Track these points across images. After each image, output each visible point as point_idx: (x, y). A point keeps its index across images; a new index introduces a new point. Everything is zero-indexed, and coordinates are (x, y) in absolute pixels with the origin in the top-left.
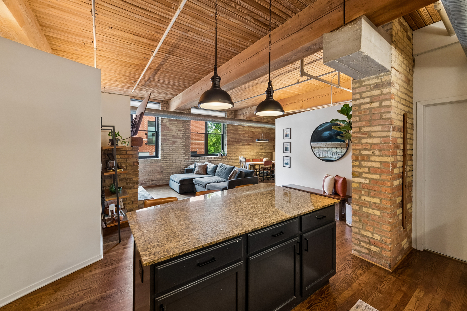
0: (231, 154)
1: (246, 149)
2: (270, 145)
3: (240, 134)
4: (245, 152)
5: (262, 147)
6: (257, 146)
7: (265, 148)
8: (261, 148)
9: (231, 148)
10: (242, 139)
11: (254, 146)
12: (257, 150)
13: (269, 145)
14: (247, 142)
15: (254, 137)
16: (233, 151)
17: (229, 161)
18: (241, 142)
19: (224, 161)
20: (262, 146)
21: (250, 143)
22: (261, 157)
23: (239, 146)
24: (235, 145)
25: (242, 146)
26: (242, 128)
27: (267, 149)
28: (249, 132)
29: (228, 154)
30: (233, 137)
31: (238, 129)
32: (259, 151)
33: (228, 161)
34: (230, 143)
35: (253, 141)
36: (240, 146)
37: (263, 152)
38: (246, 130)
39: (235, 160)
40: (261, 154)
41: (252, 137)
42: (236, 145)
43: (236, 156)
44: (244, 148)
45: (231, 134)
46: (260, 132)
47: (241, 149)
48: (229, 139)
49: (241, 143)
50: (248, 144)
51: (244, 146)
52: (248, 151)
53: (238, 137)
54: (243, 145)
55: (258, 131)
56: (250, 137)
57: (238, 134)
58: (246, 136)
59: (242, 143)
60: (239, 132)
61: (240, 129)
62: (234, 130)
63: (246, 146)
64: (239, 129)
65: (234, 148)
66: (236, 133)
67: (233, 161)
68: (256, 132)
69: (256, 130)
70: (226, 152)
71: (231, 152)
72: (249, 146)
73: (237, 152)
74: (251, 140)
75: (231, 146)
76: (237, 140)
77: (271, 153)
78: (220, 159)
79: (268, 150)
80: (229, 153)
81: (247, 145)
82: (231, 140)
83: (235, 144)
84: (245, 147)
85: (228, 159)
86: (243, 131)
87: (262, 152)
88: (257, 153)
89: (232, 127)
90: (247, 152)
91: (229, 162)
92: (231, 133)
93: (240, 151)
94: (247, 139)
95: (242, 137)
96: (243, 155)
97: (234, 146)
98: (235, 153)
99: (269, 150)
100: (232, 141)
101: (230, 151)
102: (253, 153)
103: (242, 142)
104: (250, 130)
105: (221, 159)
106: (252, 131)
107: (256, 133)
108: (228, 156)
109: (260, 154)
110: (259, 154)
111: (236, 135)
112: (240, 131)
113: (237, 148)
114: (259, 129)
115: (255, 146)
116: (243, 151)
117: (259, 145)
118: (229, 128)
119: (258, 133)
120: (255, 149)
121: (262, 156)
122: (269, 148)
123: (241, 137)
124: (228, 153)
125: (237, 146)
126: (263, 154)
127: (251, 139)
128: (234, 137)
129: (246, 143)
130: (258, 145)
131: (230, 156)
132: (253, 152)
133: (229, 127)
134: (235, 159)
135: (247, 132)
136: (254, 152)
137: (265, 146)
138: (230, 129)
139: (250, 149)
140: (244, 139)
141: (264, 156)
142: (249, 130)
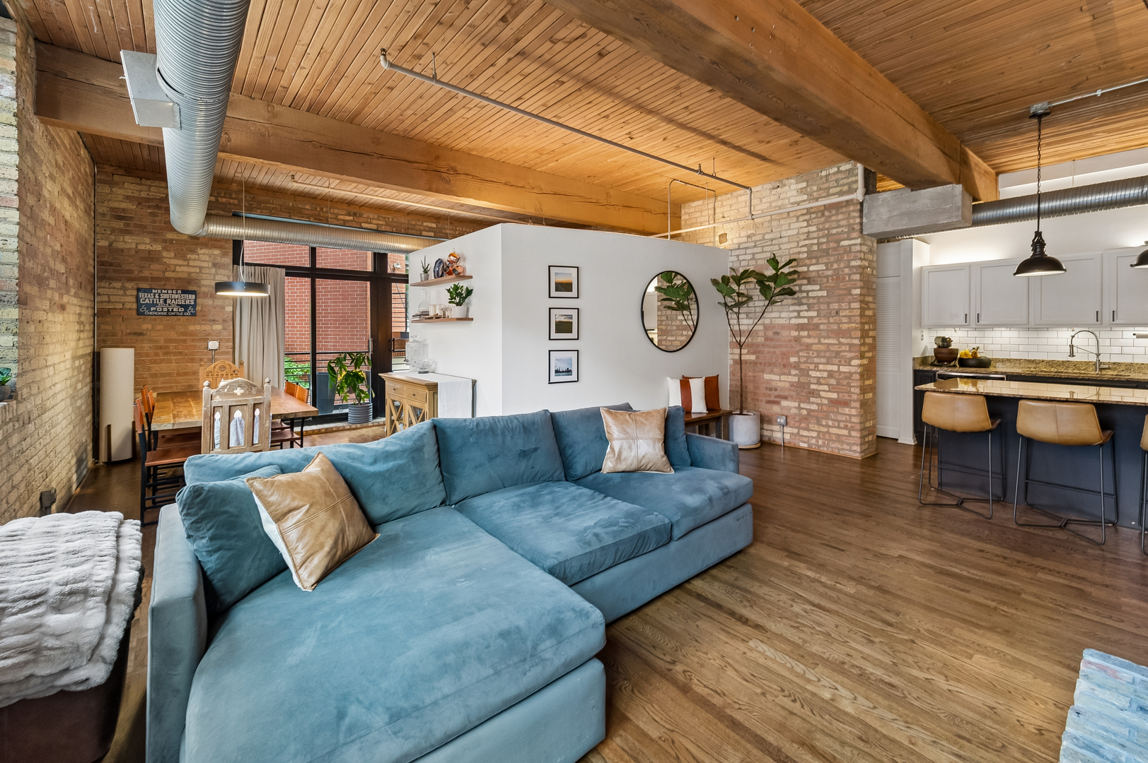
5: (80, 323)
6: (74, 318)
7: (84, 327)
8: (79, 331)
12: (74, 344)
14: (59, 290)
21: (64, 299)
23: (45, 317)
27: (85, 334)
28: (62, 223)
32: (76, 348)
35: (67, 286)
37: (82, 352)
45: (27, 219)
48: (24, 258)
50: (61, 301)
53: (41, 247)
55: (75, 226)
57: (42, 223)
59: (50, 295)
68: (72, 227)
74: (65, 280)
77: (90, 354)
79: (87, 342)
92: (28, 211)
94: (59, 266)
100: (29, 276)
104: (63, 212)
106: (66, 222)
108: (19, 396)
109: (78, 368)
111: (37, 232)
115: (71, 318)
117: (77, 310)
118: (23, 166)
120: (70, 336)
121: (80, 377)
122: (88, 327)
127: (64, 270)
130: (76, 314)
133: (22, 156)
135: (57, 224)
137: (84, 319)
142: (62, 209)
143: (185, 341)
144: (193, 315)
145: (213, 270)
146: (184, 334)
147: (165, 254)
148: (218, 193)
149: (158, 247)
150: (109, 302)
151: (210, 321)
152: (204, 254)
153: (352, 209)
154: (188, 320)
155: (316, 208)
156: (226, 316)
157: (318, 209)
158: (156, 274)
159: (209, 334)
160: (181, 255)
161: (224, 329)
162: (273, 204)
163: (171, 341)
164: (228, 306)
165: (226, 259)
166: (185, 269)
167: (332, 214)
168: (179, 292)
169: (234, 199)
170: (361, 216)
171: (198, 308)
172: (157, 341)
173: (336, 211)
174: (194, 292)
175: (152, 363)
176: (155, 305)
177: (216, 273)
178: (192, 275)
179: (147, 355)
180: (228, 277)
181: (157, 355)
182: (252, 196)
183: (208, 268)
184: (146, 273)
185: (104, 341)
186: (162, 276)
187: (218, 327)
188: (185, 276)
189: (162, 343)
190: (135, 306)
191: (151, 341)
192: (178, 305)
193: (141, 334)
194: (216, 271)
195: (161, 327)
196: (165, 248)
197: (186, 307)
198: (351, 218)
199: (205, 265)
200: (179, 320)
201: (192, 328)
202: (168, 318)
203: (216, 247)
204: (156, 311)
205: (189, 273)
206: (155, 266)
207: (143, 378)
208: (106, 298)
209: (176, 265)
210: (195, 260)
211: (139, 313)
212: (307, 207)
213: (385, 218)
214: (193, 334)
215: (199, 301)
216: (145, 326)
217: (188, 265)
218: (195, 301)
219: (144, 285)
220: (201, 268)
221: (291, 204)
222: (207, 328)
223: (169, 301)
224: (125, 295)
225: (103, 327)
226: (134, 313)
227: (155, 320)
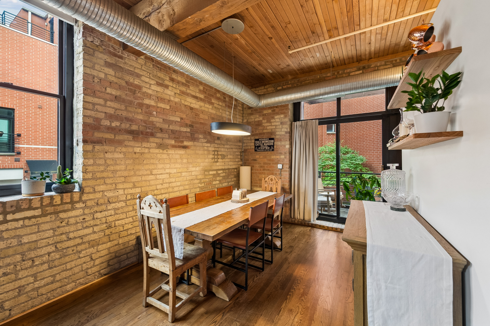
0: (108, 181)
1: (172, 161)
2: (234, 150)
3: (148, 106)
4: (167, 171)
5: (218, 155)
6: (206, 152)
7: (223, 157)
8: (214, 158)
9: (108, 155)
10: (158, 125)
11: (197, 152)
12: (206, 164)
13: (231, 150)
14: (176, 139)
15: (197, 125)
16: (118, 168)
17: (96, 209)
18: (152, 135)
19: (62, 215)
20: (217, 151)
21: (186, 143)
22: (214, 183)
23: (146, 151)
24: (126, 146)
25: (157, 151)
26: (159, 89)
27: (227, 160)
28: (183, 108)
29: (90, 183)
30: (119, 113)
31: (140, 87)
32: (211, 166)
33: (87, 211)
34: (98, 135)
35: (193, 138)
36: (151, 150)
37: (220, 168)
38: (172, 99)
39: (125, 201)
40: (215, 172)
41: (191, 126)
42: (132, 143)
43: (135, 187)
44: (165, 156)
45: (106, 100)
46: (211, 114)
47: (152, 161)
48: (98, 120)
49: (152, 139)
50: (180, 144)
51: (165, 151)
52: (178, 166)
53: (140, 117)
54: (161, 146)
55: (208, 112)
56: (186, 125)
57: (141, 105)
58: (172, 118)
59: (157, 140)
60: (147, 101)
61: (150, 92)
62: (120, 88)
63: (171, 151)
64: (144, 90)
65: (121, 156)
66: (131, 103)
67: (115, 209)
68: (203, 112)
69: (203, 108)
70: (78, 175)
71: (105, 174)
72: (182, 152)
73: (139, 170)
74: (189, 135)
75: (106, 148)
76: (134, 127)
77: (236, 169)
78: (30, 208)
79: (230, 163)
80: (94, 179)
81: (174, 147)
82: (106, 123)
83: (126, 143)
84: (168, 155)
85: (89, 203)
86: (162, 100)
87: (218, 168)
88: (206, 171)
89: (110, 71)
90: (175, 171)
91: (98, 215)
92: (108, 97)
93: (151, 167)
94: (177, 128)
95: (157, 120)
96: (163, 179)
97: (124, 150)
98: (126, 174)
99: (232, 163)
100: (110, 129)
101: (102, 168)
102: (193, 173)
103: (159, 135)
104: (186, 103)
105: (37, 212)
106: (192, 109)
107: (201, 116)
108: (87, 190)
109: (214, 175)
110: (211, 173)
111: (129, 109)
112: (149, 96)
113: (137, 156)
114: (211, 107)
115: (200, 152)
116: (160, 166)
117: (210, 149)
118: (95, 73)
119: (207, 118)
120: (199, 160)
121: (218, 178)
122: (231, 157)
123: (152, 119)
124: (89, 176)
125: (137, 150)
126: (219, 172)
127: (188, 130)
128: (125, 114)
129: (173, 142)
130: (208, 151)
131: (102, 188)
132: (194, 169)
133: (93, 68)
134: (129, 197)
135: (175, 108)
136: (197, 169)
137: (224, 153)
138: (102, 76)
139: (185, 161)
140: (165, 126)
141: (221, 178)
142: (183, 102)
143: (270, 164)
144: (273, 150)
145: (281, 126)
146: (270, 160)
147: (263, 121)
148: (283, 84)
149: (261, 119)
150: (247, 146)
151: (279, 153)
152: (277, 118)
153: (362, 65)
154: (271, 153)
155: (334, 74)
156: (286, 150)
157: (336, 74)
158: (261, 131)
159: (279, 161)
160: (269, 121)
161: (285, 158)
162: (309, 80)
163: (265, 163)
164: (287, 145)
165: (286, 119)
166: (270, 127)
167: (345, 73)
168: (268, 139)
169: (289, 84)
170: (369, 67)
171: (275, 147)
172: (260, 164)
173: (348, 71)
174: (273, 139)
175: (259, 174)
176: (260, 146)
177: (282, 128)
178: (273, 130)
179: (258, 170)
180: (287, 129)
181: (261, 170)
182: (298, 79)
183: (279, 125)
184: (257, 132)
185: (246, 163)
186: (262, 132)
187: (283, 157)
188: (270, 131)
189: (262, 165)
190: (254, 147)
191: (259, 163)
192: (268, 146)
193: (255, 160)
194: (282, 127)
195: (262, 157)
196: (263, 119)
197: (270, 146)
198: (361, 71)
199: (278, 124)
200: (268, 153)
201: (273, 157)
202: (264, 152)
203: (282, 114)
204: (260, 149)
205: (272, 129)
206: (260, 128)
207: (256, 181)
208: (245, 145)
209: (267, 126)
210: (274, 122)
211: (256, 151)
212: (329, 75)
213: (390, 62)
214: (273, 160)
215: (275, 143)
216: (257, 156)
217: (271, 125)
218: (274, 143)
219: (257, 138)
220: (276, 126)
221: (319, 76)
222: (278, 157)
223: (264, 144)
224: (251, 143)
225: (245, 157)
226: (254, 150)
227: (260, 153)
